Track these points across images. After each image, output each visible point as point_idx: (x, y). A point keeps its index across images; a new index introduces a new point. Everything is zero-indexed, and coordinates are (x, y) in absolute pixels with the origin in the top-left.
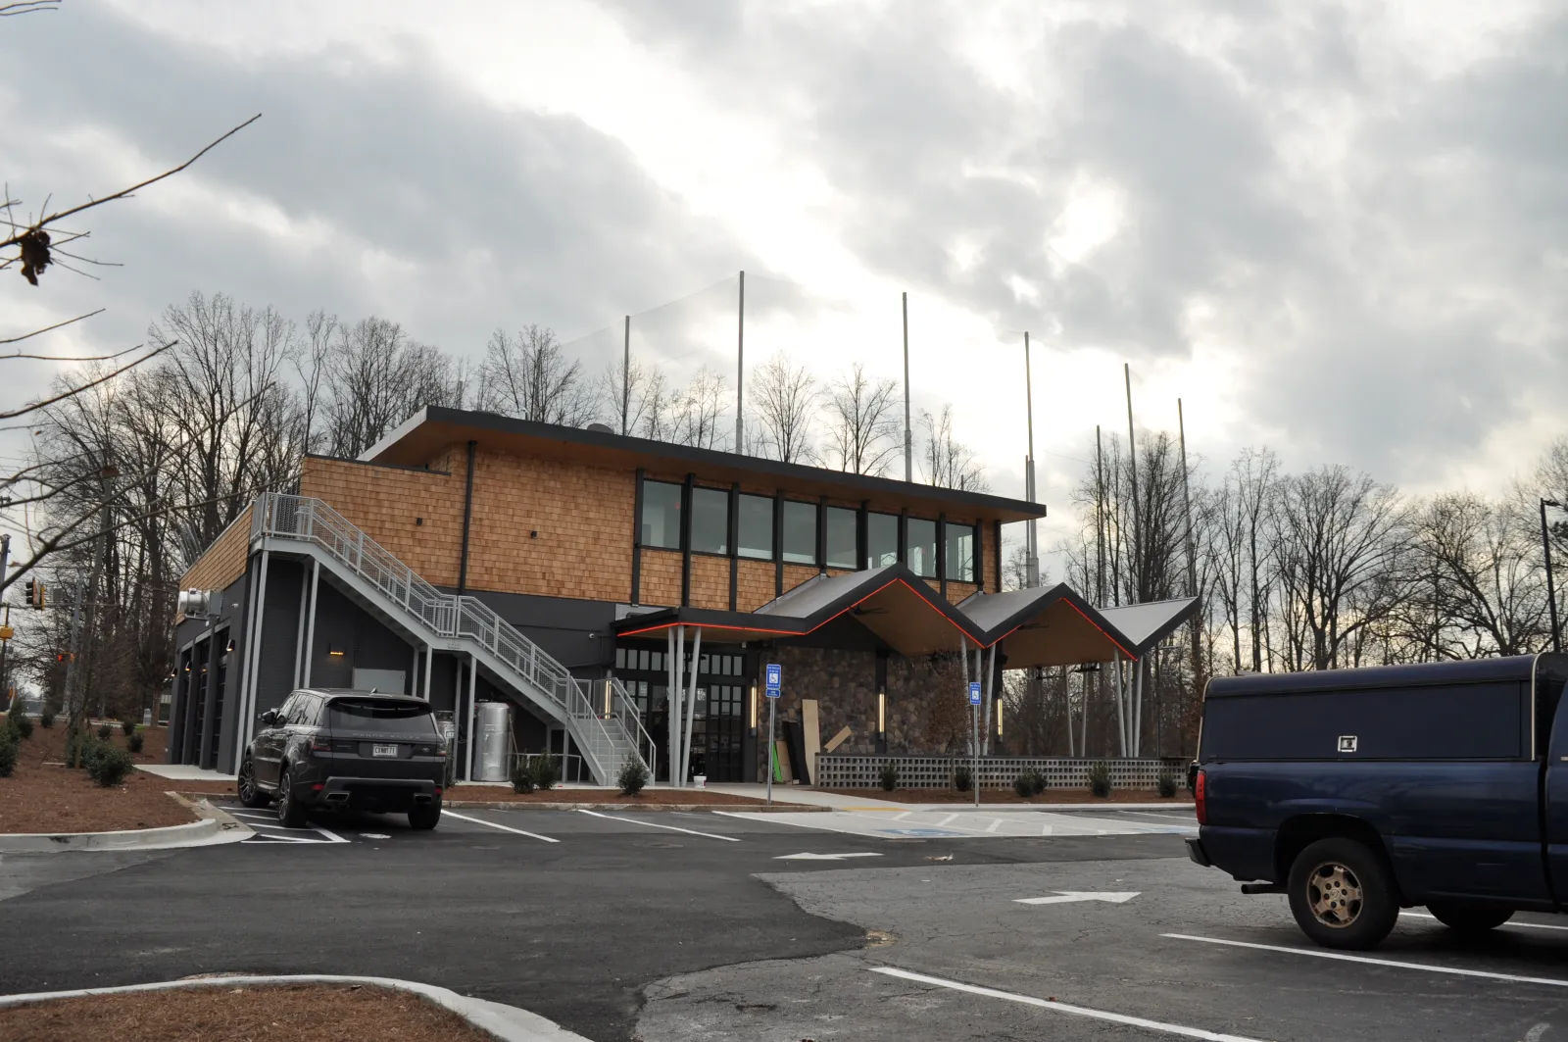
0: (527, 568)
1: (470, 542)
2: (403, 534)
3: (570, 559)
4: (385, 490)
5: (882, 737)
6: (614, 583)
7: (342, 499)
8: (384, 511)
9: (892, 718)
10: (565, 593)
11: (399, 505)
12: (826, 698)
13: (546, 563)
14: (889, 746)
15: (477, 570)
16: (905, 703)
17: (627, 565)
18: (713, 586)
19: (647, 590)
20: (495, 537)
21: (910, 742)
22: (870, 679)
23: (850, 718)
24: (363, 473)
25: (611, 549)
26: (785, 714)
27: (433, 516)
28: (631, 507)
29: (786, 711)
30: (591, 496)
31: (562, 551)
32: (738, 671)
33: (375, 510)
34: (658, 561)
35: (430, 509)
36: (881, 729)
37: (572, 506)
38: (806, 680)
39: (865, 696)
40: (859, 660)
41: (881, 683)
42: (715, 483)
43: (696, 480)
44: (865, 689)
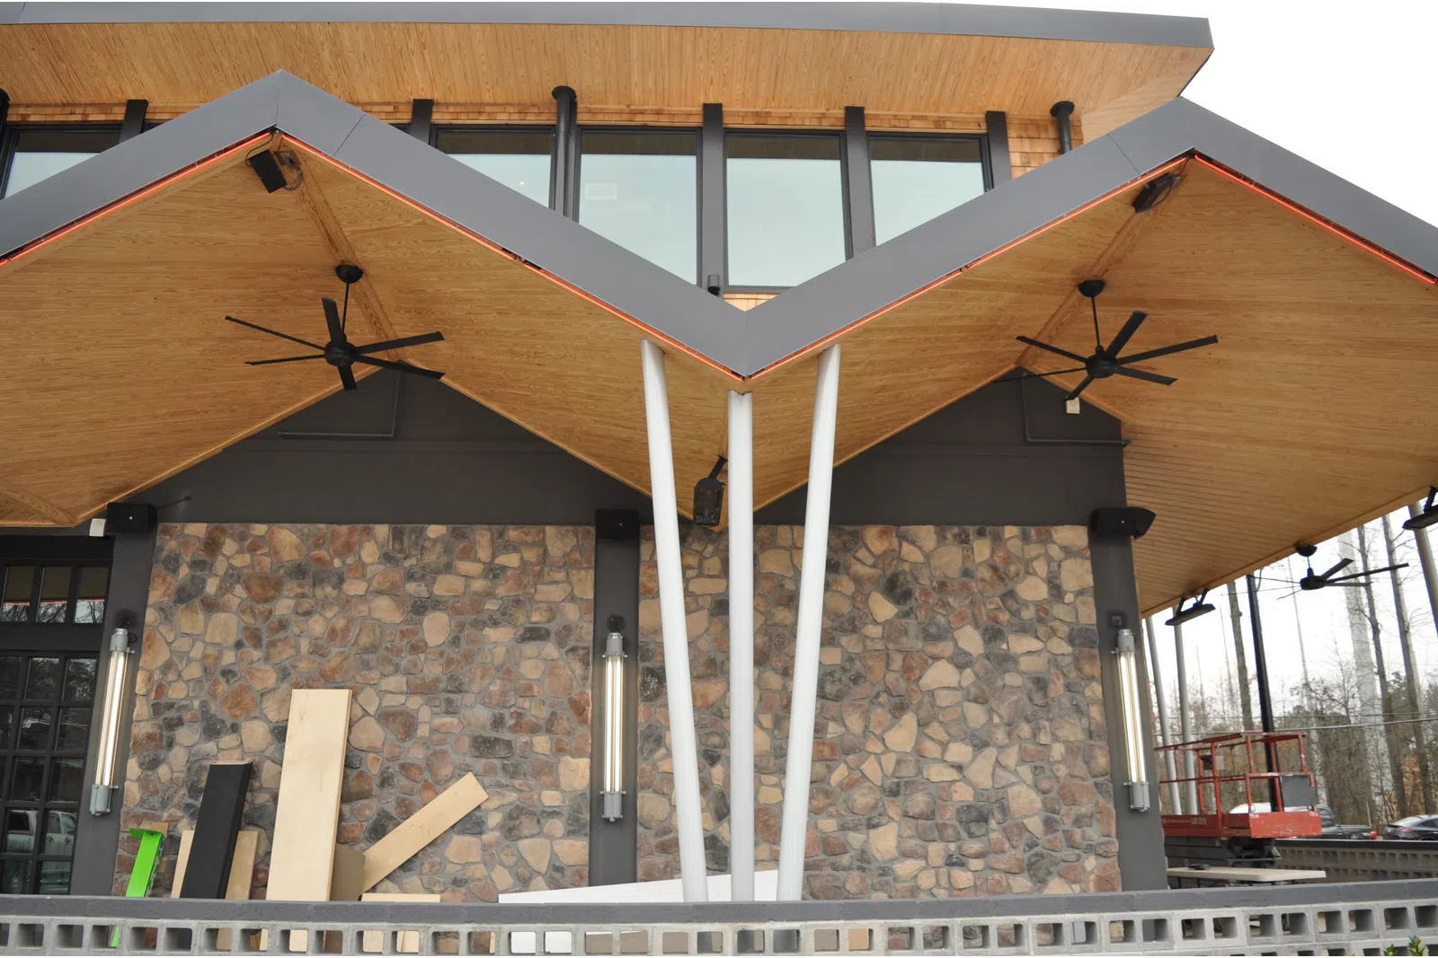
5: (613, 810)
12: (395, 682)
14: (648, 838)
22: (571, 613)
23: (484, 745)
26: (228, 740)
29: (235, 728)
36: (613, 779)
38: (317, 625)
39: (551, 669)
40: (530, 555)
41: (616, 624)
42: (79, 110)
43: (22, 111)
44: (550, 649)
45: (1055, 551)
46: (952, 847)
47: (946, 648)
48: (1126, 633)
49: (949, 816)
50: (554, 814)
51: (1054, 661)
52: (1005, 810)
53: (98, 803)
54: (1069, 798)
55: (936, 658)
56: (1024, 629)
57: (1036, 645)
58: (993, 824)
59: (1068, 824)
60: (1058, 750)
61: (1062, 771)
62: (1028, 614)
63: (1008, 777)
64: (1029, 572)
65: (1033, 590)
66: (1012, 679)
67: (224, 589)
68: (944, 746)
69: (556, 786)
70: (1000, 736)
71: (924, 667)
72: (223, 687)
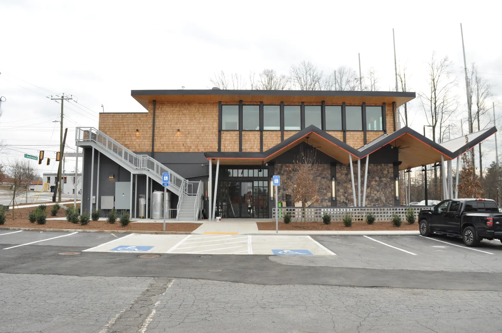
0: (176, 143)
1: (155, 136)
2: (132, 136)
3: (193, 138)
4: (126, 121)
5: (334, 199)
6: (211, 145)
7: (112, 126)
8: (126, 128)
9: (339, 191)
10: (191, 151)
11: (131, 126)
13: (184, 140)
14: (338, 202)
15: (158, 145)
16: (346, 185)
17: (216, 138)
18: (253, 143)
19: (225, 146)
20: (164, 133)
21: (349, 201)
22: (328, 175)
23: (318, 191)
24: (118, 116)
25: (209, 133)
26: (287, 191)
27: (142, 128)
28: (217, 116)
29: (287, 190)
30: (201, 114)
31: (190, 135)
32: (266, 175)
33: (123, 128)
34: (229, 135)
35: (141, 126)
36: (334, 196)
37: (194, 118)
39: (326, 182)
40: (322, 168)
41: (333, 177)
42: (253, 103)
43: (244, 103)
44: (325, 180)
45: (389, 167)
46: (374, 204)
47: (374, 180)
48: (397, 178)
49: (374, 200)
50: (327, 199)
51: (388, 181)
52: (381, 199)
53: (272, 199)
54: (388, 198)
55: (373, 181)
56: (384, 177)
57: (386, 179)
58: (379, 201)
59: (388, 201)
60: (388, 192)
61: (388, 195)
62: (385, 175)
63: (381, 195)
64: (385, 170)
65: (386, 172)
66: (382, 183)
67: (284, 172)
68: (374, 192)
69: (327, 196)
70: (380, 191)
71: (371, 182)
72: (285, 185)
